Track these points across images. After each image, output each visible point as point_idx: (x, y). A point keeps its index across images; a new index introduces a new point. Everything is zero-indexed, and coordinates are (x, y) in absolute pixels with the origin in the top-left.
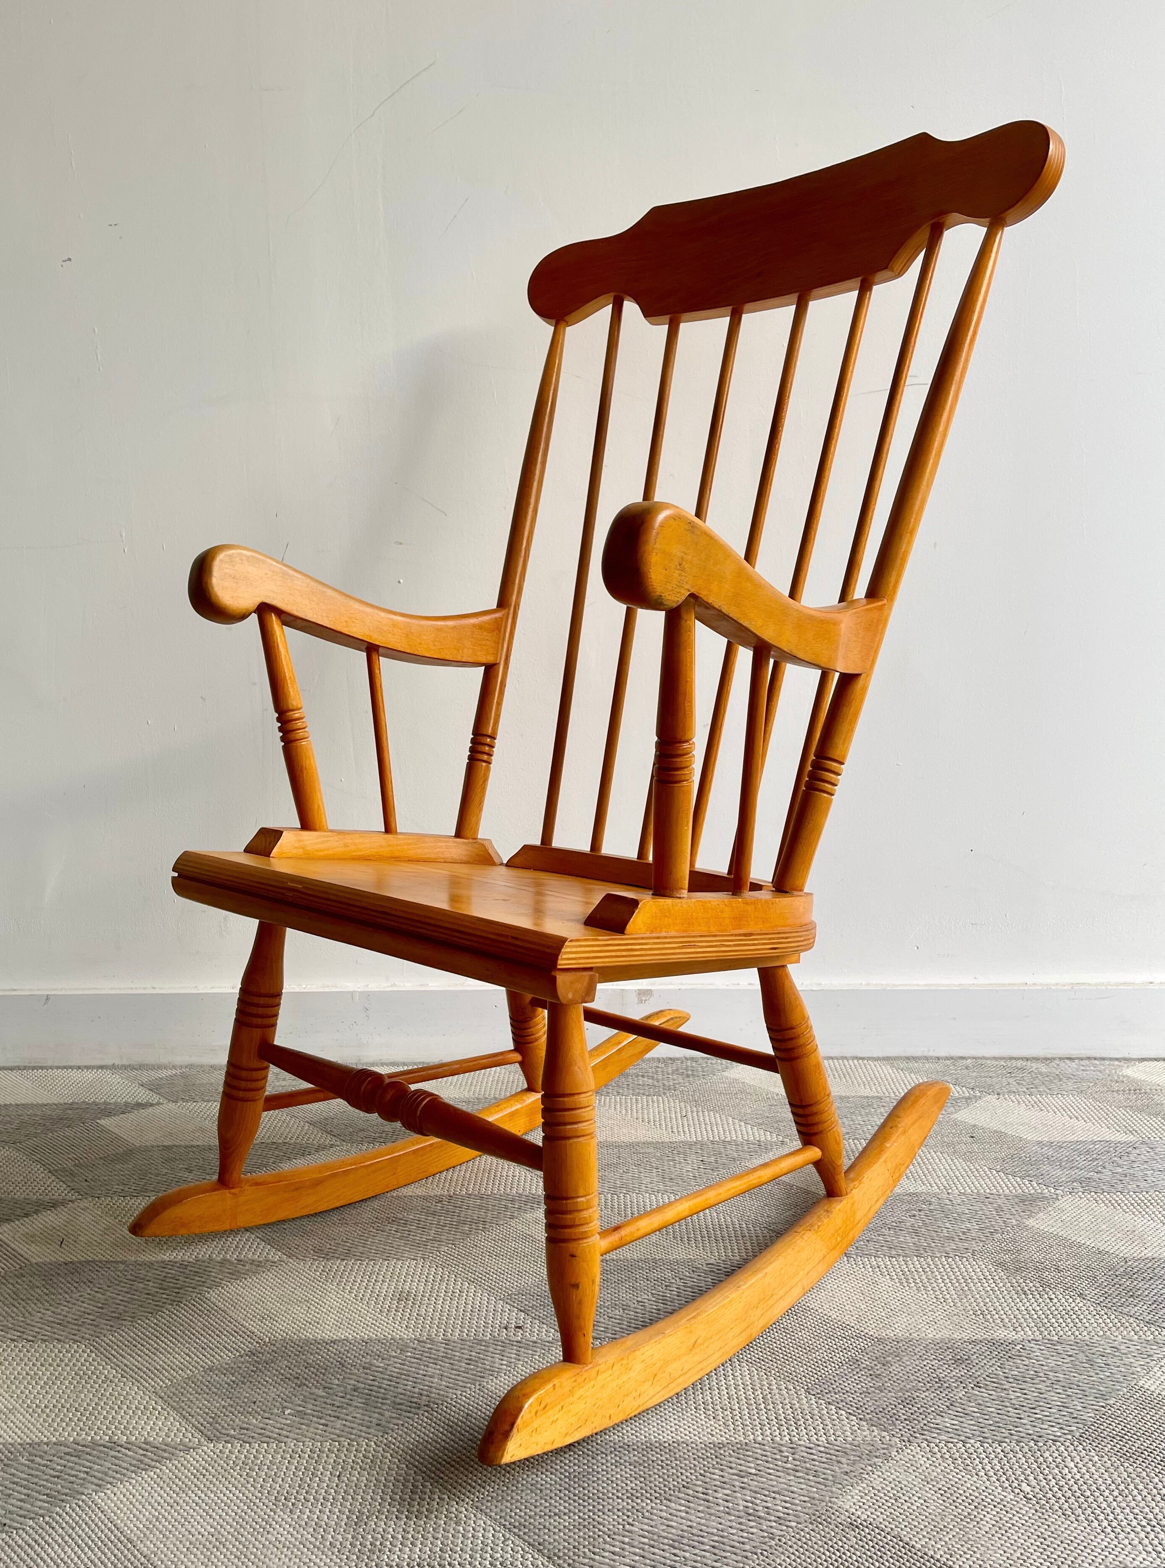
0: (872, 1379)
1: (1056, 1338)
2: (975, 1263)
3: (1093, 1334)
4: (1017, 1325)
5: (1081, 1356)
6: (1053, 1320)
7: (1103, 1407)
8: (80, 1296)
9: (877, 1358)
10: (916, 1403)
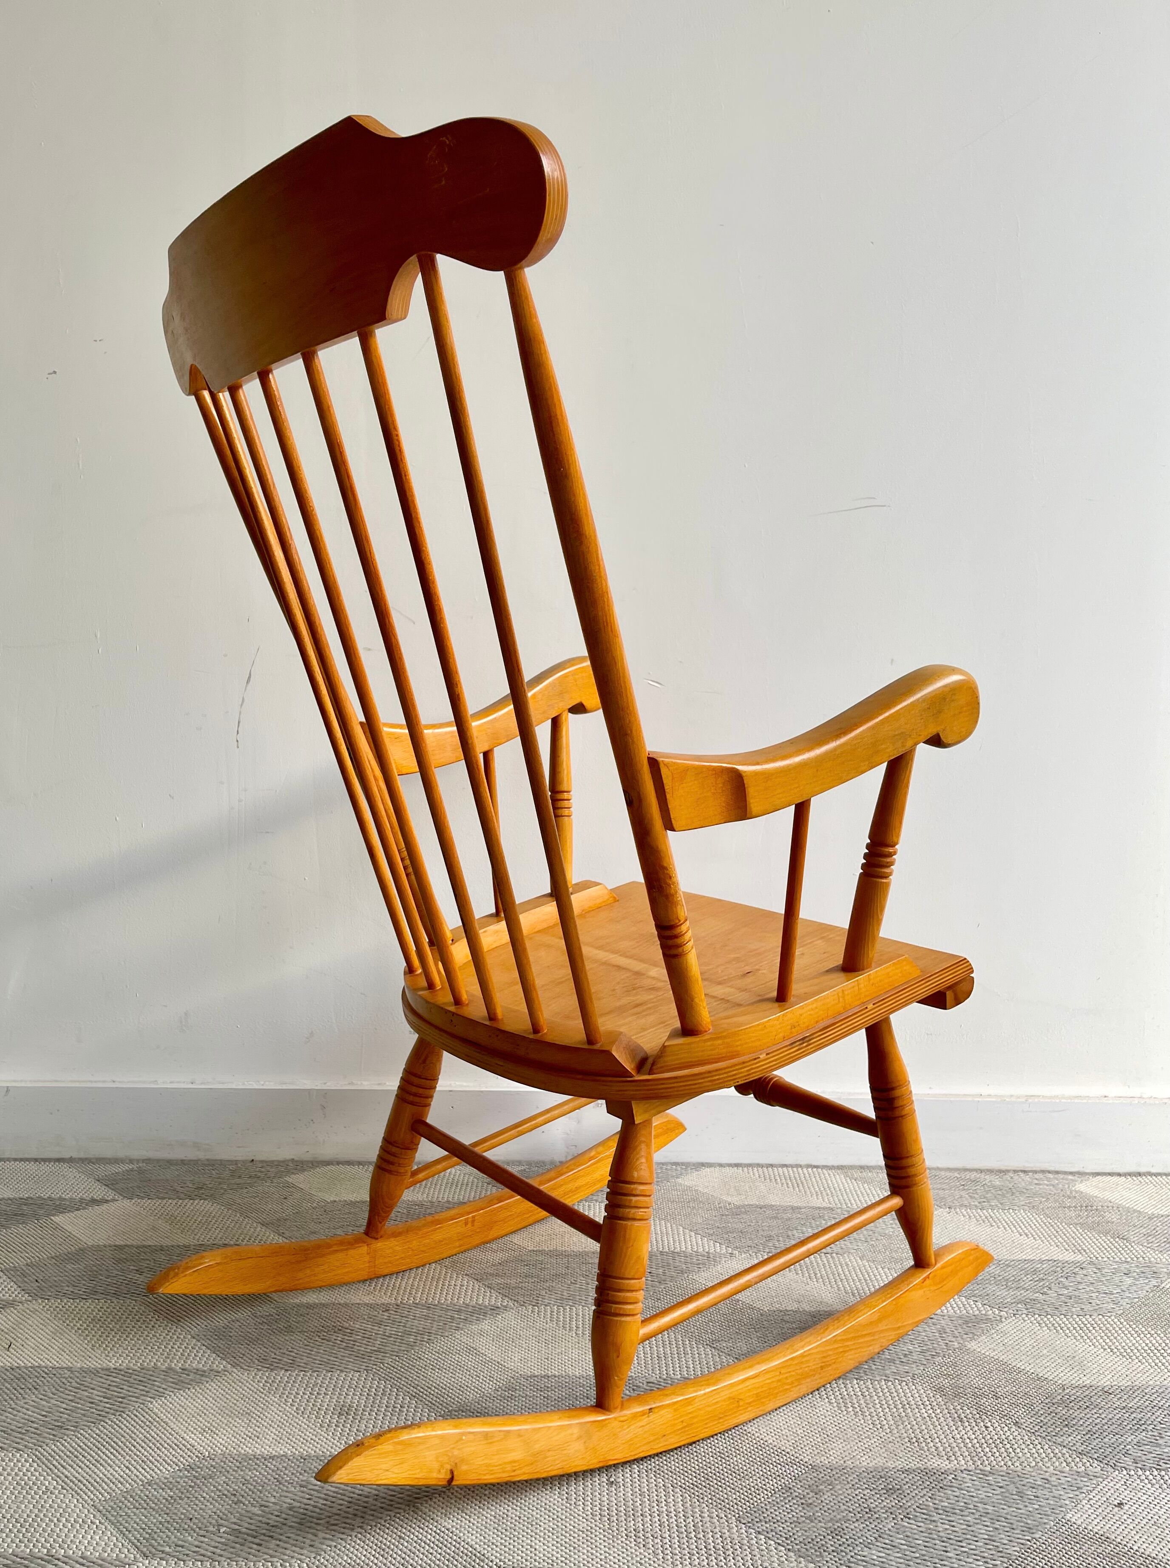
0: (804, 1508)
1: (988, 1468)
2: (914, 1387)
3: (1025, 1464)
4: (951, 1454)
5: (1012, 1488)
6: (987, 1450)
7: (1029, 1540)
8: (26, 1403)
9: (809, 1486)
10: (845, 1534)
